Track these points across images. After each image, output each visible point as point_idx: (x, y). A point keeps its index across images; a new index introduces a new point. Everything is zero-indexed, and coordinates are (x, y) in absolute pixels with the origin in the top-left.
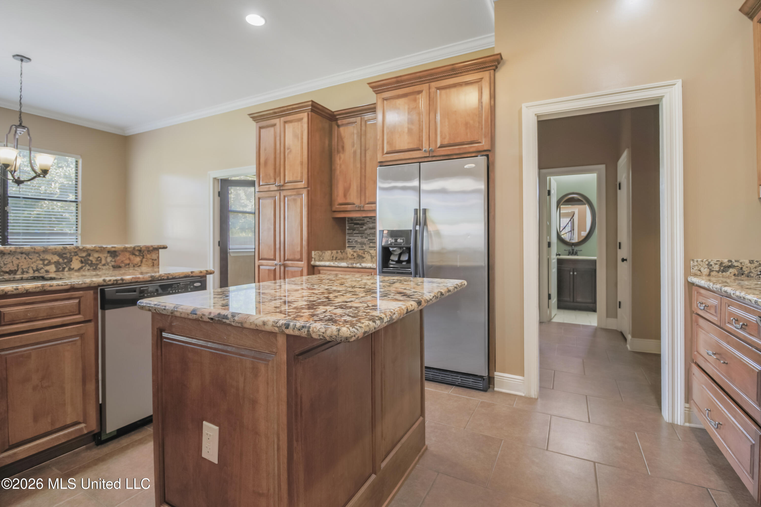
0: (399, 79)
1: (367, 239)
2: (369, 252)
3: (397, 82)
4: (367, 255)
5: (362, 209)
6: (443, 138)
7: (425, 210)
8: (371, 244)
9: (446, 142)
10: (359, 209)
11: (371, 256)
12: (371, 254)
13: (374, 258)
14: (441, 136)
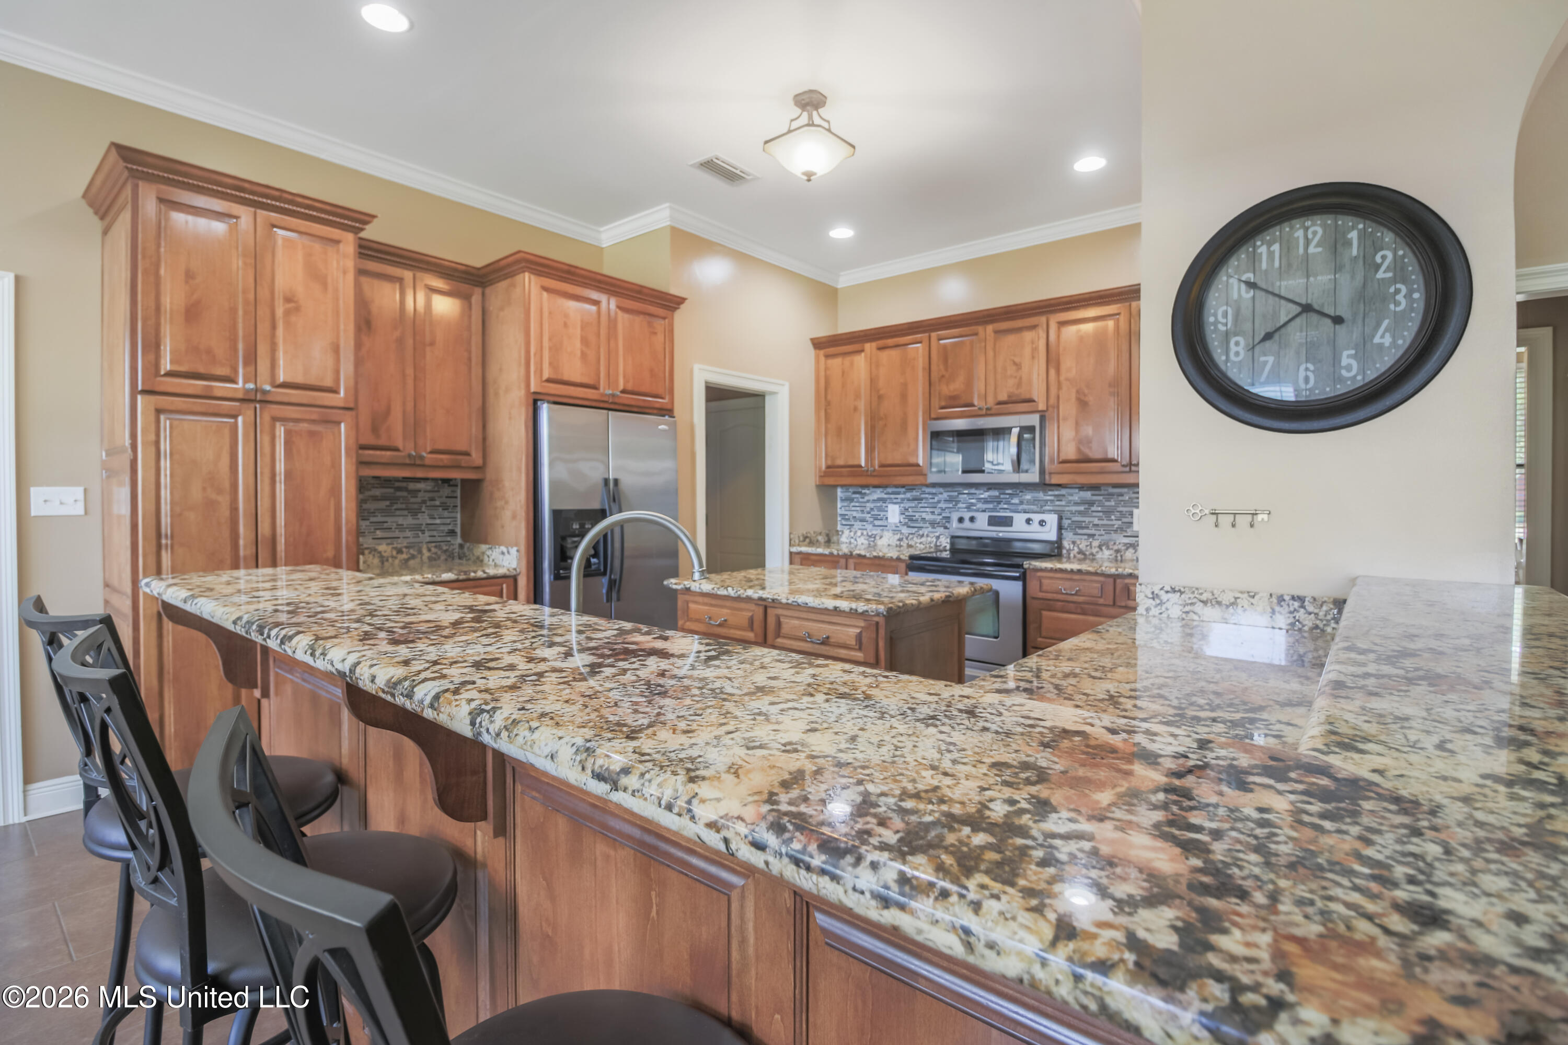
0: (573, 269)
1: (367, 523)
2: (375, 550)
3: (568, 272)
4: (371, 556)
5: (418, 462)
6: (626, 381)
7: (616, 481)
8: (378, 532)
9: (630, 387)
10: (412, 462)
11: (381, 557)
12: (380, 552)
13: (387, 560)
14: (624, 377)
